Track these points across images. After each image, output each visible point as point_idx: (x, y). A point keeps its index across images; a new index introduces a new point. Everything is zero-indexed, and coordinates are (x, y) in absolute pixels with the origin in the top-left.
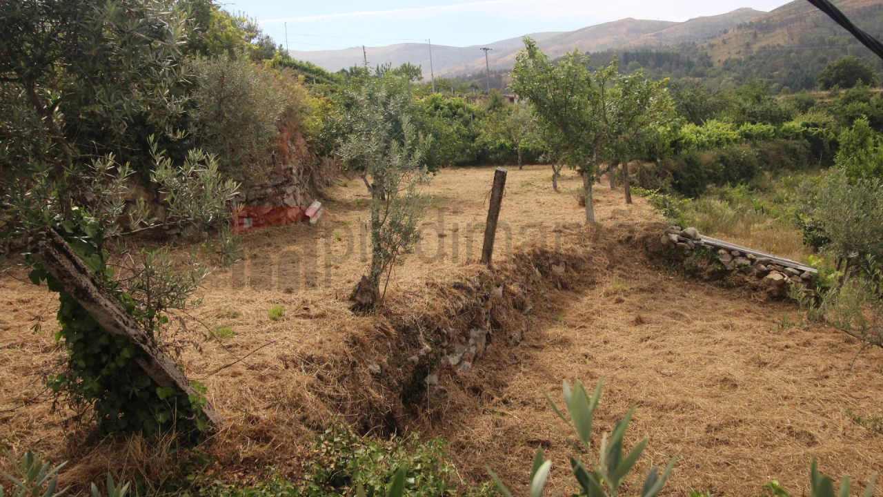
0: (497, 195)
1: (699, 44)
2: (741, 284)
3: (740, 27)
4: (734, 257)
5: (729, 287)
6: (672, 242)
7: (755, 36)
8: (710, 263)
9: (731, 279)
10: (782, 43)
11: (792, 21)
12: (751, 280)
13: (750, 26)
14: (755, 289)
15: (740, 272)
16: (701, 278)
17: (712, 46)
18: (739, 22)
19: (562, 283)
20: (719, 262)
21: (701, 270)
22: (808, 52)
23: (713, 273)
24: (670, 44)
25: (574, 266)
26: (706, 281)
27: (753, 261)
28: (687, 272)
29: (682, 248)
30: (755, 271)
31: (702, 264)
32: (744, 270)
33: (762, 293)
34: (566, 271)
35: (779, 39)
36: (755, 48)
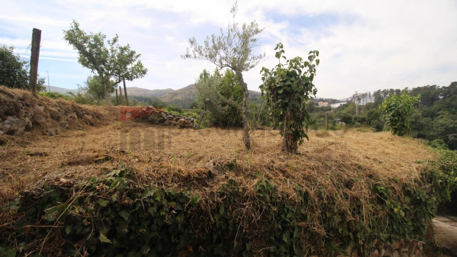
0: (35, 46)
1: (158, 97)
2: (170, 124)
3: (169, 93)
4: (167, 115)
5: (166, 125)
6: (144, 111)
7: (173, 96)
8: (158, 118)
9: (167, 122)
10: (180, 98)
11: (182, 93)
12: (174, 122)
13: (172, 93)
14: (175, 125)
15: (170, 120)
16: (155, 123)
17: (161, 98)
18: (168, 92)
19: (90, 122)
20: (162, 116)
21: (156, 120)
22: (187, 102)
23: (159, 121)
24: (148, 96)
25: (97, 117)
26: (157, 124)
27: (174, 116)
28: (150, 121)
29: (148, 113)
30: (175, 119)
31: (156, 118)
32: (171, 119)
33: (178, 126)
34: (93, 118)
35: (179, 98)
36: (173, 99)
